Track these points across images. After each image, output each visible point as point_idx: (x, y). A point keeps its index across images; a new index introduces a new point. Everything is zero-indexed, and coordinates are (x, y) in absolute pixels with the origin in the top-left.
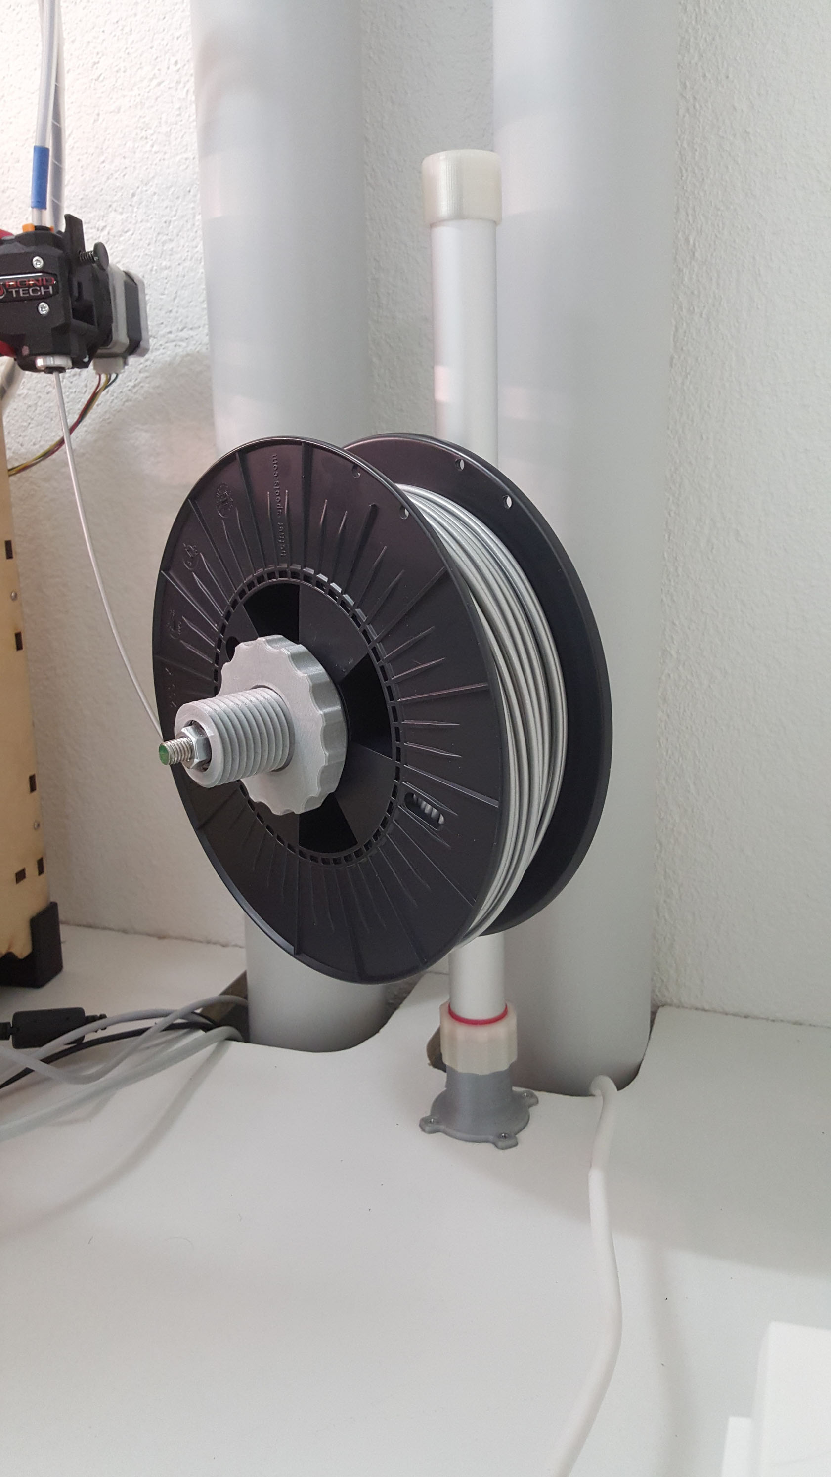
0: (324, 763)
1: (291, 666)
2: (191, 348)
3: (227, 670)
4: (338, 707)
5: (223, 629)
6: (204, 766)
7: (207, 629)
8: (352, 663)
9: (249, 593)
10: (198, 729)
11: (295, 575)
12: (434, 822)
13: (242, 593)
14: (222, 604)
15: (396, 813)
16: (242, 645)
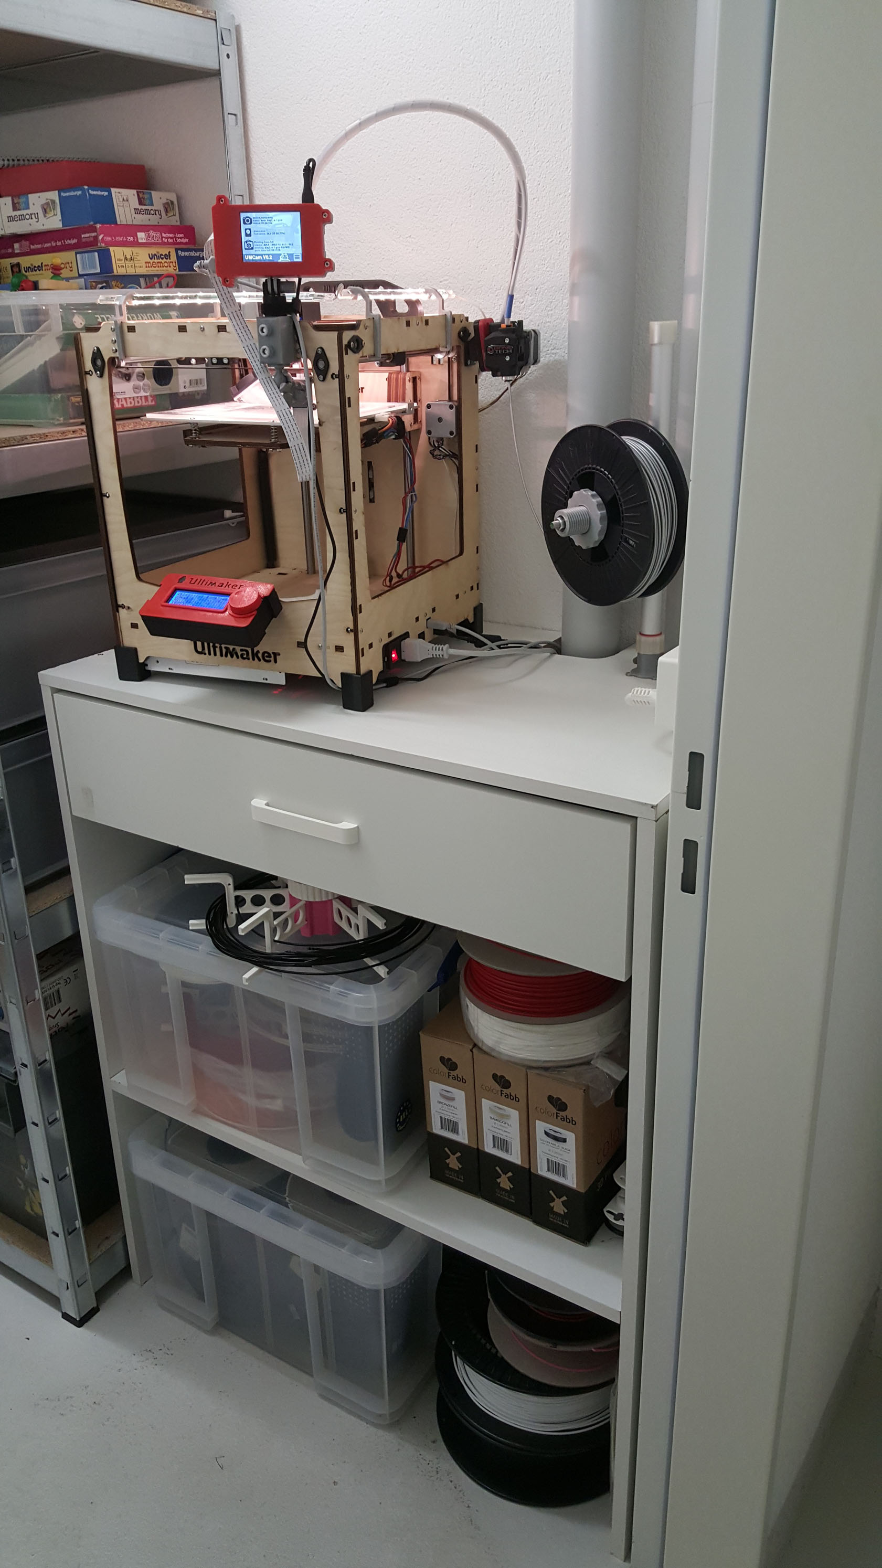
0: (599, 529)
1: (591, 498)
2: (557, 357)
3: (570, 501)
4: (605, 511)
5: (568, 488)
6: (563, 530)
7: (563, 488)
8: (610, 497)
9: (578, 475)
10: (562, 518)
11: (594, 469)
12: (633, 546)
13: (576, 475)
14: (569, 479)
15: (622, 545)
16: (576, 492)
